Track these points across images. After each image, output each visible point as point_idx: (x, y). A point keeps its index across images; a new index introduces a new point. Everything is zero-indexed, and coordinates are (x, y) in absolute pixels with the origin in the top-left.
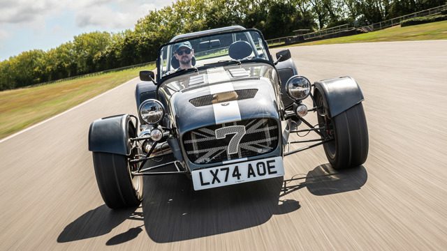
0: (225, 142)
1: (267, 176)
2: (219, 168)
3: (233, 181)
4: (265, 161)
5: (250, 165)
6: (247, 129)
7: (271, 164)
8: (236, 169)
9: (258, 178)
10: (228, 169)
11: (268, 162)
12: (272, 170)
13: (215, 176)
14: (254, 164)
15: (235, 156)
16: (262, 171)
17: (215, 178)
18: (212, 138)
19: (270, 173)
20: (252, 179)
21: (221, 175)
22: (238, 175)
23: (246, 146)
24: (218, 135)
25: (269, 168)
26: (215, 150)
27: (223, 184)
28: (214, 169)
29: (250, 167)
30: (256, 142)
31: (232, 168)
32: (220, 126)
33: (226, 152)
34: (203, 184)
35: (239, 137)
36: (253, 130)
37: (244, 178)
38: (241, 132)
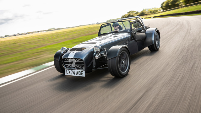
0: (72, 63)
2: (71, 70)
3: (73, 75)
4: (81, 71)
7: (82, 72)
9: (79, 75)
11: (81, 72)
13: (69, 72)
14: (78, 71)
15: (74, 68)
16: (80, 74)
18: (69, 62)
19: (82, 75)
20: (77, 75)
21: (71, 72)
22: (74, 73)
26: (70, 65)
27: (71, 75)
28: (69, 70)
30: (79, 65)
31: (73, 71)
32: (70, 59)
34: (67, 74)
35: (74, 63)
36: (77, 61)
37: (76, 75)
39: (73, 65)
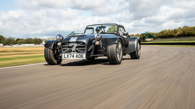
0: (72, 47)
1: (81, 58)
2: (69, 54)
3: (72, 58)
4: (81, 54)
5: (77, 55)
6: (78, 44)
7: (82, 55)
9: (78, 58)
10: (71, 55)
12: (82, 57)
16: (80, 57)
17: (68, 56)
18: (69, 46)
19: (82, 58)
23: (77, 49)
25: (82, 56)
26: (69, 49)
27: (69, 58)
28: (68, 54)
30: (80, 49)
31: (72, 54)
32: (71, 42)
33: (72, 50)
34: (64, 58)
36: (79, 45)
37: (75, 58)
38: (76, 45)
39: (74, 49)
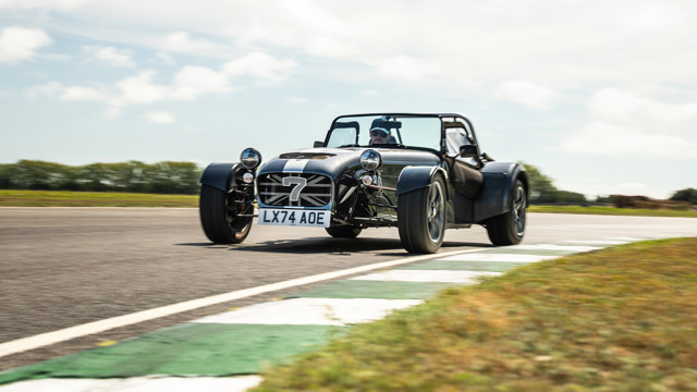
0: (289, 190)
2: (280, 210)
3: (288, 223)
4: (316, 212)
6: (308, 182)
7: (321, 216)
8: (293, 214)
10: (286, 213)
11: (319, 214)
12: (320, 221)
13: (276, 215)
14: (308, 212)
15: (295, 204)
16: (312, 220)
17: (276, 218)
18: (279, 184)
19: (318, 222)
20: (303, 224)
21: (281, 216)
22: (294, 219)
23: (305, 196)
24: (285, 182)
25: (319, 218)
26: (280, 195)
27: (280, 223)
28: (276, 211)
29: (304, 215)
30: (313, 195)
31: (290, 212)
32: (287, 175)
33: (288, 198)
34: (265, 221)
35: (300, 187)
36: (313, 184)
37: (297, 223)
38: (303, 183)
